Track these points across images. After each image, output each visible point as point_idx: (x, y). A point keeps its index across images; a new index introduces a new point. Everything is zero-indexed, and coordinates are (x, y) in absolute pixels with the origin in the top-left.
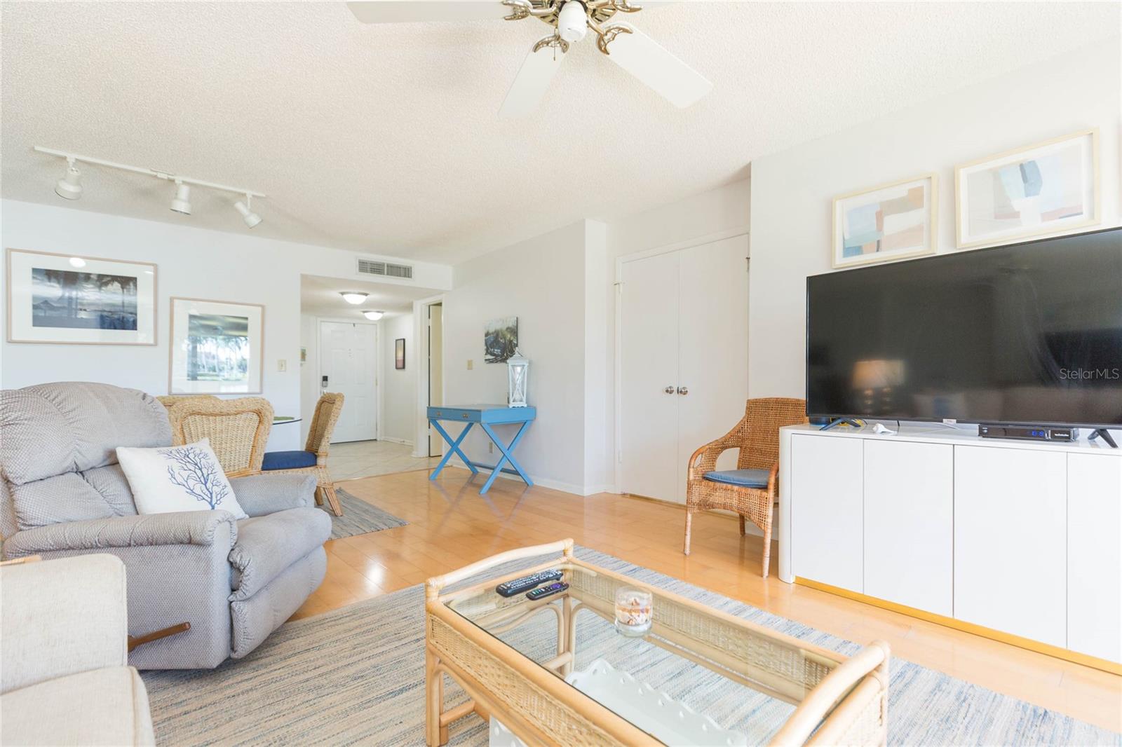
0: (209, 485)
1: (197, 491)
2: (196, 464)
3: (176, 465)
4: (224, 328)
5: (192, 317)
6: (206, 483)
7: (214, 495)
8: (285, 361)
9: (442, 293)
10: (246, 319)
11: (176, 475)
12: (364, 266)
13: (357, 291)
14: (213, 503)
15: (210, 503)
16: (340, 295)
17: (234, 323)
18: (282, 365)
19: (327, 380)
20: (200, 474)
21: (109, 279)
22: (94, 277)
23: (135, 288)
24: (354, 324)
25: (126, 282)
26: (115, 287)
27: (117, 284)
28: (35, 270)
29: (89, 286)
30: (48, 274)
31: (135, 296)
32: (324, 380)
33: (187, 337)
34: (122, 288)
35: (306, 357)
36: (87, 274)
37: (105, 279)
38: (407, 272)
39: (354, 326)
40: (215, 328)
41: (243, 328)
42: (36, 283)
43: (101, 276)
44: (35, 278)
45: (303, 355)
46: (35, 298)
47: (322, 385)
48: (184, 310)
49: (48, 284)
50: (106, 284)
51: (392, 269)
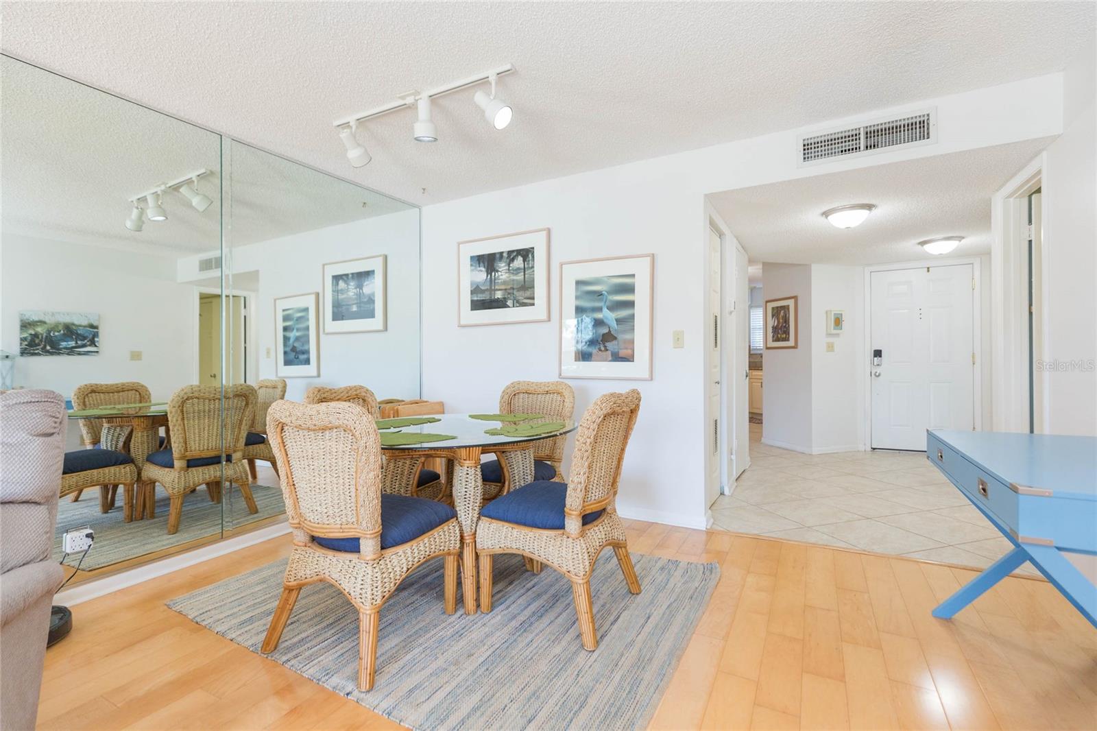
4: (610, 293)
5: (579, 283)
10: (633, 276)
16: (824, 217)
17: (619, 285)
18: (678, 340)
19: (880, 356)
21: (515, 254)
22: (505, 255)
23: (533, 257)
24: (928, 268)
25: (526, 254)
26: (519, 262)
27: (520, 259)
28: (472, 258)
29: (502, 265)
30: (479, 260)
31: (533, 267)
32: (875, 356)
33: (574, 308)
34: (524, 261)
35: (845, 324)
36: (501, 253)
37: (512, 255)
38: (918, 129)
39: (928, 271)
40: (600, 294)
41: (630, 289)
42: (472, 270)
43: (510, 253)
44: (471, 265)
45: (838, 322)
46: (472, 284)
47: (872, 363)
48: (572, 274)
49: (479, 269)
50: (513, 260)
51: (877, 137)
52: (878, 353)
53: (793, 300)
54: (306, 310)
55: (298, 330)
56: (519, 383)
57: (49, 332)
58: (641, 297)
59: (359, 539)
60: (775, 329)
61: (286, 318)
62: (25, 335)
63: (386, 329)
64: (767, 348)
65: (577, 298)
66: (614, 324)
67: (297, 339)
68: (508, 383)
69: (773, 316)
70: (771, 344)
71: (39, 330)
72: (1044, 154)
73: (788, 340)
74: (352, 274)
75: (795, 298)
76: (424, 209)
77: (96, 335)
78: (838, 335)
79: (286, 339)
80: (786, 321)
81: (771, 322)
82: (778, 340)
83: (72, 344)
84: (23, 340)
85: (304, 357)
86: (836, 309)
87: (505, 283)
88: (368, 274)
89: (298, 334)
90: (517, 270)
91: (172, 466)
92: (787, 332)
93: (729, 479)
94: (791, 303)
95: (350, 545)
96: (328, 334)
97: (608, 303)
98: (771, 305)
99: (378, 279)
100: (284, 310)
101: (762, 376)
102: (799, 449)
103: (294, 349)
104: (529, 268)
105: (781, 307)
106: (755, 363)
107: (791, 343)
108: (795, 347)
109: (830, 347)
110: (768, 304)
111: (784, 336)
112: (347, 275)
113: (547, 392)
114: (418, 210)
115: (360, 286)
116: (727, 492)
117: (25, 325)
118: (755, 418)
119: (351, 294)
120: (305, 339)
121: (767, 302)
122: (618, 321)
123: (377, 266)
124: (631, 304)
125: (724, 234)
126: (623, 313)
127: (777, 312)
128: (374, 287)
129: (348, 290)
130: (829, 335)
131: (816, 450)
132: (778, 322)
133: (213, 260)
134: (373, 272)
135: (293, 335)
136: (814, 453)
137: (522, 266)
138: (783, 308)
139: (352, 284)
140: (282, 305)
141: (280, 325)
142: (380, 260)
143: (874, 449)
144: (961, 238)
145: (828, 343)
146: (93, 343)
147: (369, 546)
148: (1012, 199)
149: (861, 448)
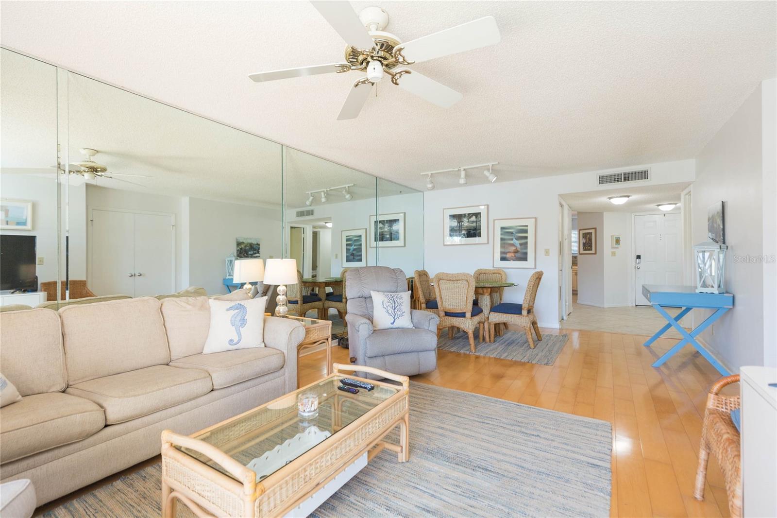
0: (396, 310)
1: (390, 312)
2: (394, 301)
3: (386, 300)
4: (516, 233)
5: (502, 228)
6: (395, 309)
7: (396, 315)
8: (549, 249)
9: (691, 184)
10: (527, 226)
11: (384, 304)
12: (603, 180)
13: (619, 195)
14: (395, 318)
15: (394, 318)
16: (608, 199)
17: (521, 229)
18: (547, 252)
19: (640, 258)
20: (394, 304)
21: (471, 215)
22: (467, 215)
23: (480, 216)
24: (665, 214)
25: (477, 215)
26: (473, 218)
27: (474, 217)
28: (450, 216)
29: (465, 220)
30: (453, 217)
31: (480, 221)
32: (637, 258)
33: (500, 239)
34: (476, 218)
35: (621, 242)
36: (465, 214)
37: (470, 215)
38: (644, 175)
39: (665, 216)
40: (512, 233)
41: (526, 231)
42: (450, 221)
43: (469, 214)
44: (450, 219)
45: (618, 241)
46: (450, 227)
47: (636, 261)
48: (499, 225)
49: (453, 220)
50: (471, 217)
51: (627, 177)
52: (639, 257)
53: (594, 230)
54: (360, 236)
55: (355, 246)
56: (481, 269)
57: (245, 247)
58: (530, 235)
59: (465, 313)
60: (584, 244)
61: (347, 240)
62: (238, 249)
63: (405, 246)
64: (580, 254)
65: (501, 234)
66: (519, 246)
67: (354, 250)
68: (477, 269)
69: (583, 237)
70: (582, 252)
71: (243, 246)
72: (692, 185)
73: (591, 250)
74: (387, 221)
75: (595, 229)
76: (425, 193)
77: (259, 248)
78: (617, 248)
79: (348, 250)
80: (590, 240)
81: (582, 241)
82: (585, 250)
83: (252, 252)
84: (238, 251)
85: (359, 258)
86: (617, 235)
87: (467, 227)
88: (396, 221)
89: (355, 247)
90: (473, 222)
91: (342, 302)
92: (591, 246)
93: (565, 313)
94: (593, 231)
95: (463, 315)
96: (372, 247)
97: (516, 237)
98: (582, 232)
99: (401, 223)
100: (347, 236)
101: (577, 268)
102: (598, 305)
103: (353, 254)
104: (478, 221)
105: (587, 233)
106: (575, 262)
107: (593, 251)
108: (595, 253)
109: (614, 254)
110: (581, 231)
111: (589, 248)
112: (384, 221)
113: (494, 273)
114: (422, 193)
115: (391, 226)
116: (565, 318)
117: (239, 244)
118: (575, 293)
119: (386, 229)
120: (360, 250)
121: (580, 230)
122: (521, 244)
123: (400, 217)
124: (526, 238)
125: (563, 205)
126: (523, 241)
127: (585, 235)
128: (398, 227)
129: (384, 228)
130: (613, 248)
131: (606, 305)
132: (586, 240)
133: (305, 212)
134: (398, 220)
135: (352, 248)
136: (605, 307)
137: (475, 220)
138: (589, 233)
139: (387, 225)
140: (345, 234)
141: (345, 243)
142: (402, 215)
143: (637, 305)
144: (676, 204)
145: (612, 252)
146: (258, 252)
147: (468, 315)
148: (687, 196)
149: (630, 305)
